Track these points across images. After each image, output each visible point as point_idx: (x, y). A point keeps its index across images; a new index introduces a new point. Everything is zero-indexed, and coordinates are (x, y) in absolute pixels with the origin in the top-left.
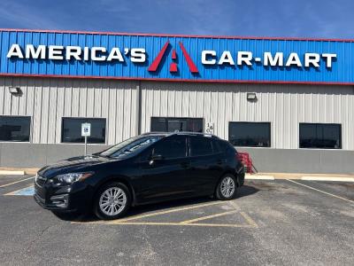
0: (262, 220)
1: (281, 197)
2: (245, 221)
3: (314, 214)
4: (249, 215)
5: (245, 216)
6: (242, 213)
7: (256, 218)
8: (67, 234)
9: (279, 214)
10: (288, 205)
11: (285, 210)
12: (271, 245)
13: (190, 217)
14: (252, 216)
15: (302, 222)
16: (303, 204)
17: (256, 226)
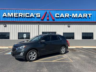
0: (74, 60)
1: (78, 53)
2: (69, 60)
3: (87, 58)
6: (69, 58)
7: (72, 59)
8: (23, 65)
9: (77, 58)
10: (80, 55)
11: (79, 57)
12: (77, 67)
14: (71, 59)
15: (84, 60)
16: (84, 55)
17: (72, 61)
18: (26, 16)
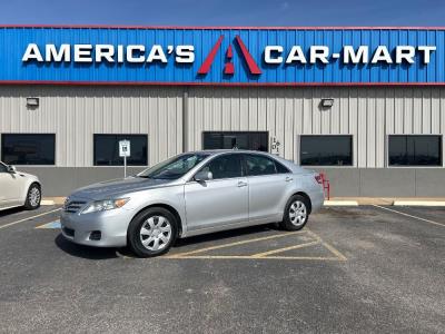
0: (351, 251)
1: (369, 225)
2: (334, 255)
3: (412, 244)
4: (334, 246)
5: (329, 247)
6: (326, 244)
7: (343, 250)
10: (379, 235)
11: (376, 240)
12: (365, 279)
13: (262, 250)
14: (337, 248)
16: (397, 233)
17: (344, 258)
18: (130, 59)
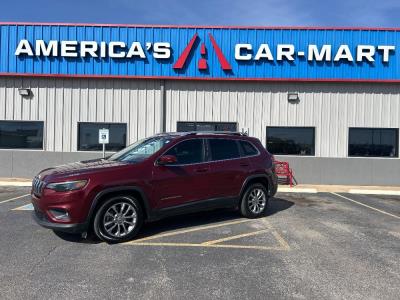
0: (296, 241)
1: (322, 214)
2: (276, 242)
3: (358, 234)
4: (282, 235)
5: (277, 236)
6: (275, 233)
7: (289, 238)
9: (314, 234)
10: (328, 224)
11: (323, 230)
14: (284, 237)
15: (341, 245)
17: (287, 248)
